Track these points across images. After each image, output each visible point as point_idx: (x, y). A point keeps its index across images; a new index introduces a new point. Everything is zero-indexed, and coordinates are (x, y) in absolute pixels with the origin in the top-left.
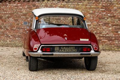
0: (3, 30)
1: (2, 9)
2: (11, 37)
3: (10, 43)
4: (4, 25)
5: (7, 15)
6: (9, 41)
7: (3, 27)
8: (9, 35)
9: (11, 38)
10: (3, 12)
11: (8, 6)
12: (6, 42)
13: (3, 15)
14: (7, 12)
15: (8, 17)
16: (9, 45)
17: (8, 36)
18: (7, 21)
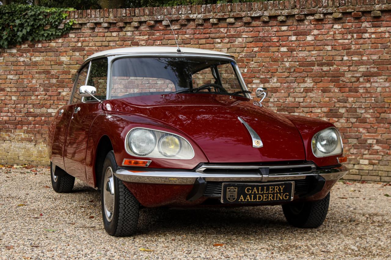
0: (343, 120)
1: (342, 44)
2: (376, 147)
3: (371, 168)
4: (348, 105)
5: (362, 69)
6: (366, 162)
7: (342, 111)
8: (369, 141)
9: (377, 152)
10: (345, 58)
11: (367, 35)
12: (356, 167)
13: (346, 68)
14: (365, 58)
15: (368, 76)
16: (369, 178)
17: (362, 144)
18: (361, 91)
